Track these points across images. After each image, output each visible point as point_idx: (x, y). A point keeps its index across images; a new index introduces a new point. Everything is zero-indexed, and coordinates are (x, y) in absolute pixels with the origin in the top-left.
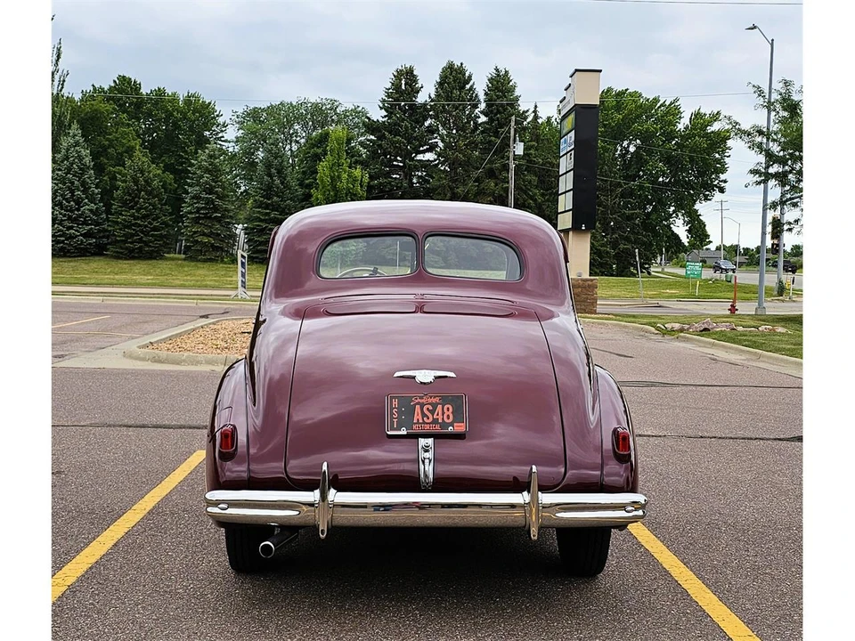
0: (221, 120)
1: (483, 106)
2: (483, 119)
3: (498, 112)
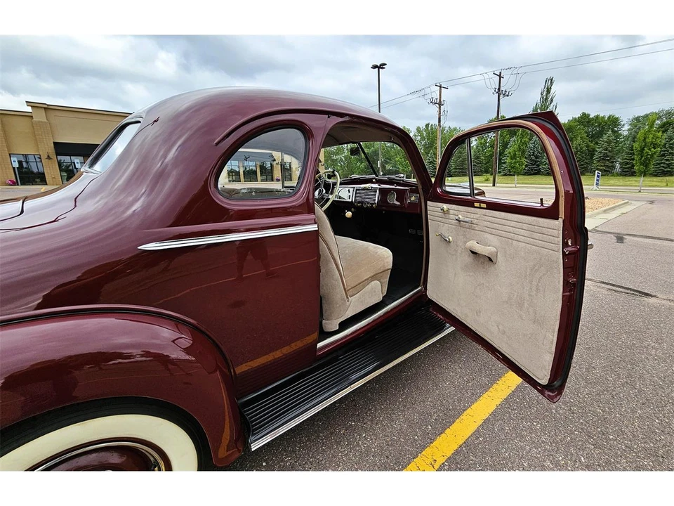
0: (622, 123)
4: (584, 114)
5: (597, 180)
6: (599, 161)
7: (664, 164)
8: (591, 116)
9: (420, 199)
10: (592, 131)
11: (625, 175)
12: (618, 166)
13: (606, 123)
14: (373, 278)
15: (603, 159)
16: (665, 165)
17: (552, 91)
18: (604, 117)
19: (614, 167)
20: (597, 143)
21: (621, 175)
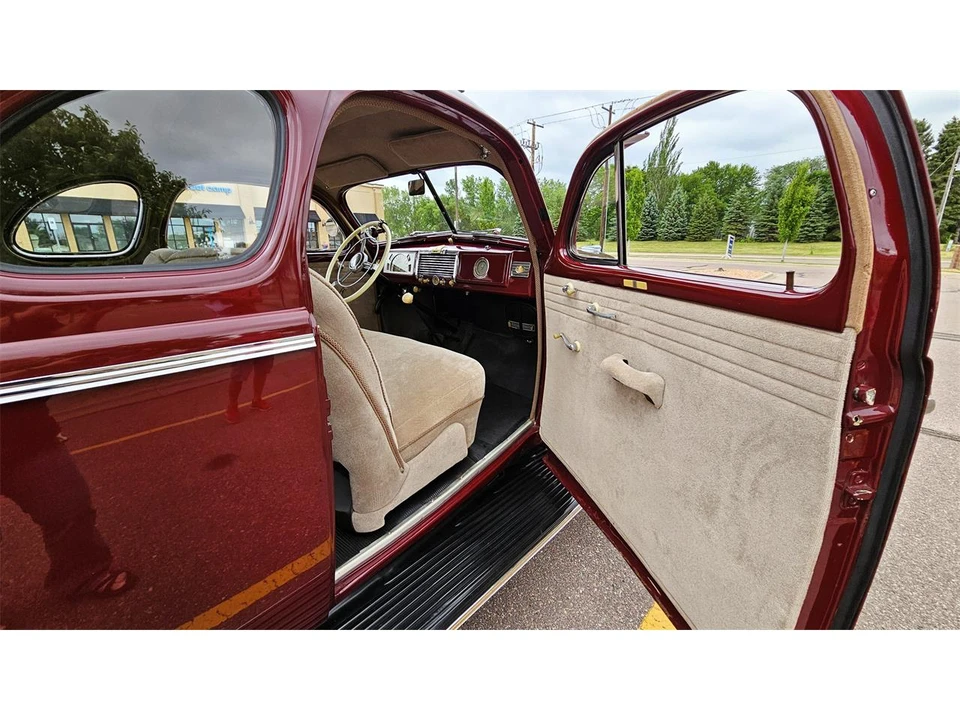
0: (758, 175)
1: (936, 143)
2: (934, 151)
3: (948, 145)
4: (712, 163)
5: (730, 247)
6: (729, 223)
7: (809, 226)
8: (721, 166)
9: (532, 272)
10: (721, 186)
11: (761, 241)
12: (752, 229)
13: (739, 175)
14: (451, 419)
15: (735, 221)
16: (810, 229)
17: (674, 133)
18: (736, 168)
19: (747, 231)
20: (727, 201)
21: (756, 240)
